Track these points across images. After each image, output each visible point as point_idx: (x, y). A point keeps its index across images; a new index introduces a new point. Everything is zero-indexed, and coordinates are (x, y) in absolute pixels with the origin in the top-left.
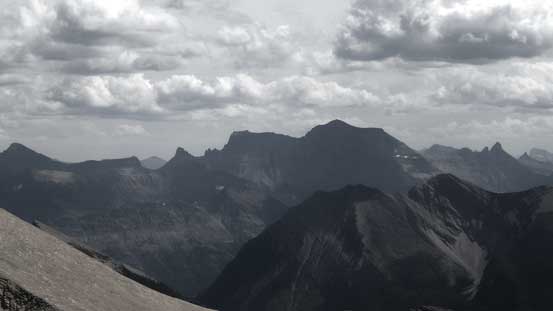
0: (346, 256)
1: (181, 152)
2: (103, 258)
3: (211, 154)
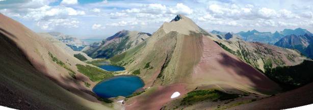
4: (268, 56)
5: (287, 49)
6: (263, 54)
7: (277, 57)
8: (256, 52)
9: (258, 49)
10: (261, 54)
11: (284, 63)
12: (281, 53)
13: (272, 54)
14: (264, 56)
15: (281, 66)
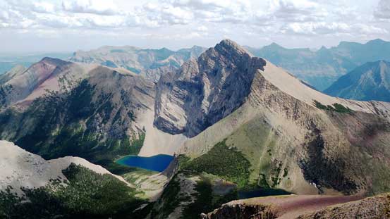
0: (375, 83)
1: (323, 47)
2: (296, 77)
3: (333, 48)
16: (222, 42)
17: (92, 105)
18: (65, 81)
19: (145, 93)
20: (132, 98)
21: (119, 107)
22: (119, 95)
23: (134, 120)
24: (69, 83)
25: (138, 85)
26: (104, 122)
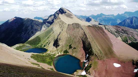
4: (125, 35)
5: (137, 30)
6: (121, 33)
7: (130, 36)
8: (116, 32)
9: (117, 30)
10: (120, 33)
11: (136, 40)
12: (133, 33)
13: (127, 34)
14: (122, 35)
15: (134, 42)
16: (61, 8)
17: (23, 30)
18: (17, 23)
19: (38, 26)
20: (34, 27)
21: (30, 30)
22: (31, 26)
23: (33, 34)
24: (18, 23)
25: (36, 23)
26: (24, 34)
